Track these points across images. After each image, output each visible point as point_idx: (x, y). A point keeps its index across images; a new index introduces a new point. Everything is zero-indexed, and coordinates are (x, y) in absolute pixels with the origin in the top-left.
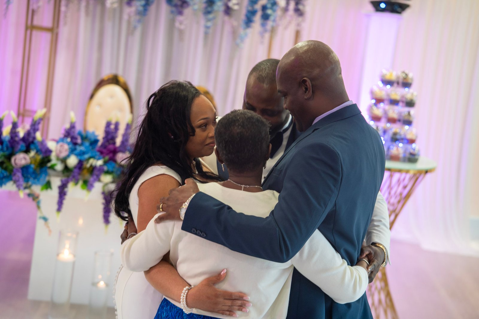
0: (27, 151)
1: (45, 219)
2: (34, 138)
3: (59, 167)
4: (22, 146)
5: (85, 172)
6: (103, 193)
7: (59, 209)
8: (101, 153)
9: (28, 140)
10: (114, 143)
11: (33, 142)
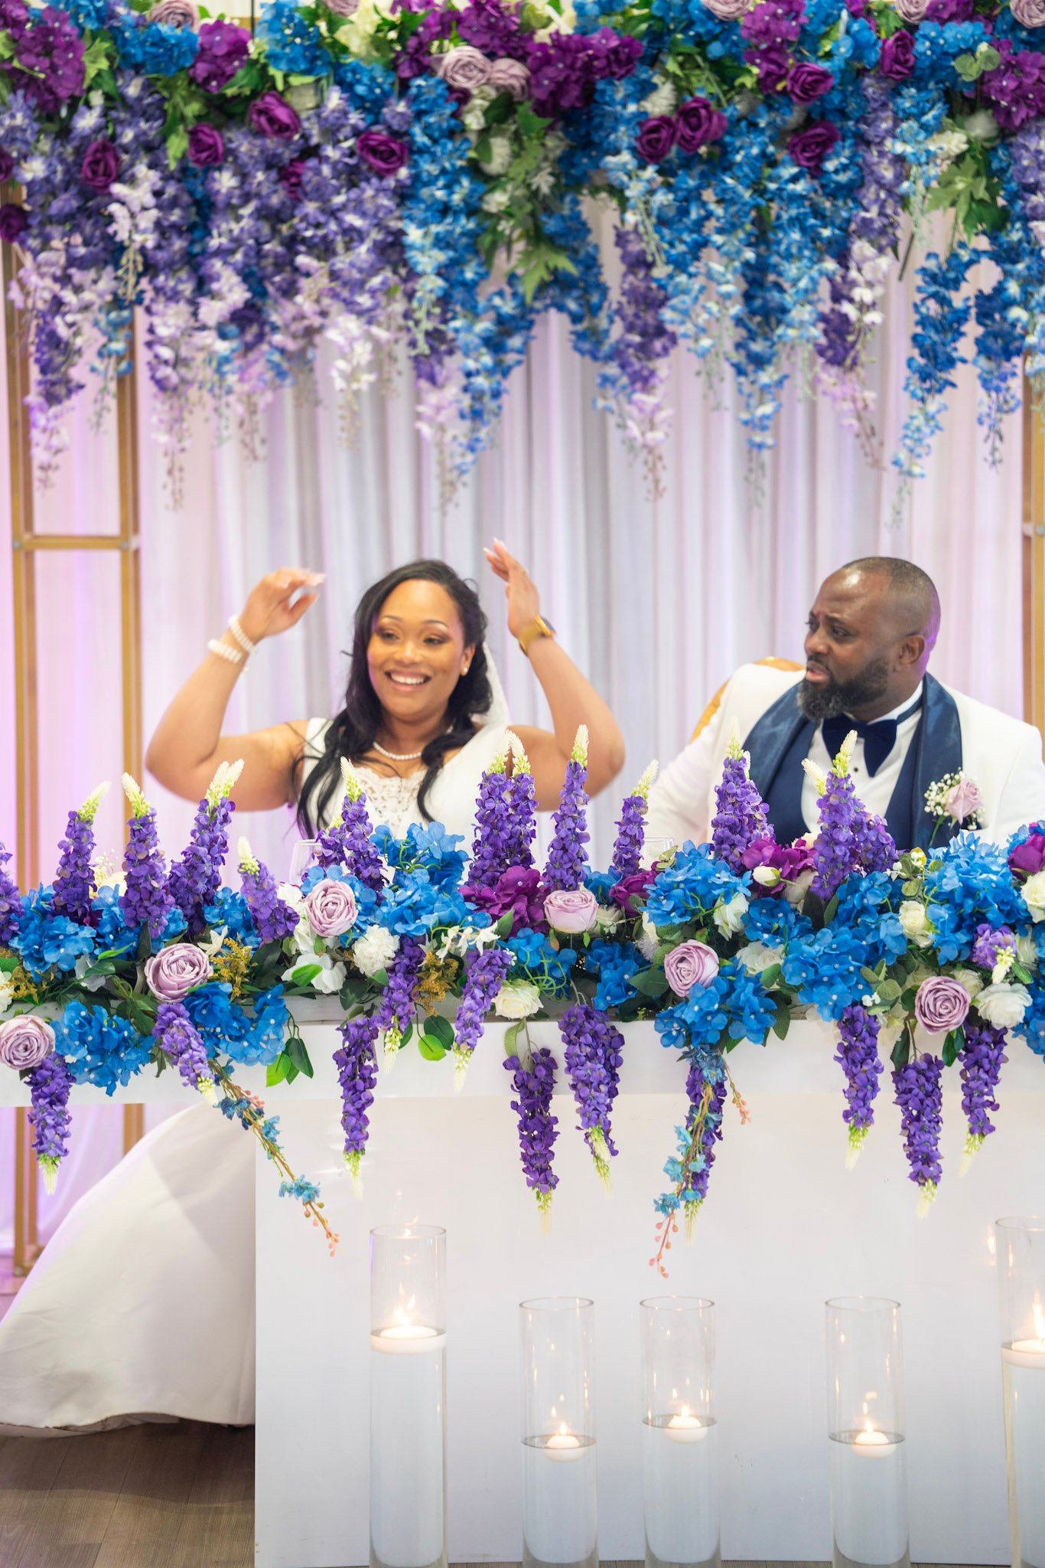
0: (195, 933)
1: (304, 1191)
2: (214, 881)
3: (329, 979)
4: (172, 917)
5: (432, 981)
6: (511, 1063)
7: (355, 1143)
8: (482, 902)
9: (190, 890)
10: (528, 860)
11: (209, 899)
